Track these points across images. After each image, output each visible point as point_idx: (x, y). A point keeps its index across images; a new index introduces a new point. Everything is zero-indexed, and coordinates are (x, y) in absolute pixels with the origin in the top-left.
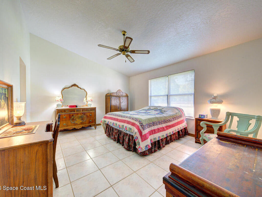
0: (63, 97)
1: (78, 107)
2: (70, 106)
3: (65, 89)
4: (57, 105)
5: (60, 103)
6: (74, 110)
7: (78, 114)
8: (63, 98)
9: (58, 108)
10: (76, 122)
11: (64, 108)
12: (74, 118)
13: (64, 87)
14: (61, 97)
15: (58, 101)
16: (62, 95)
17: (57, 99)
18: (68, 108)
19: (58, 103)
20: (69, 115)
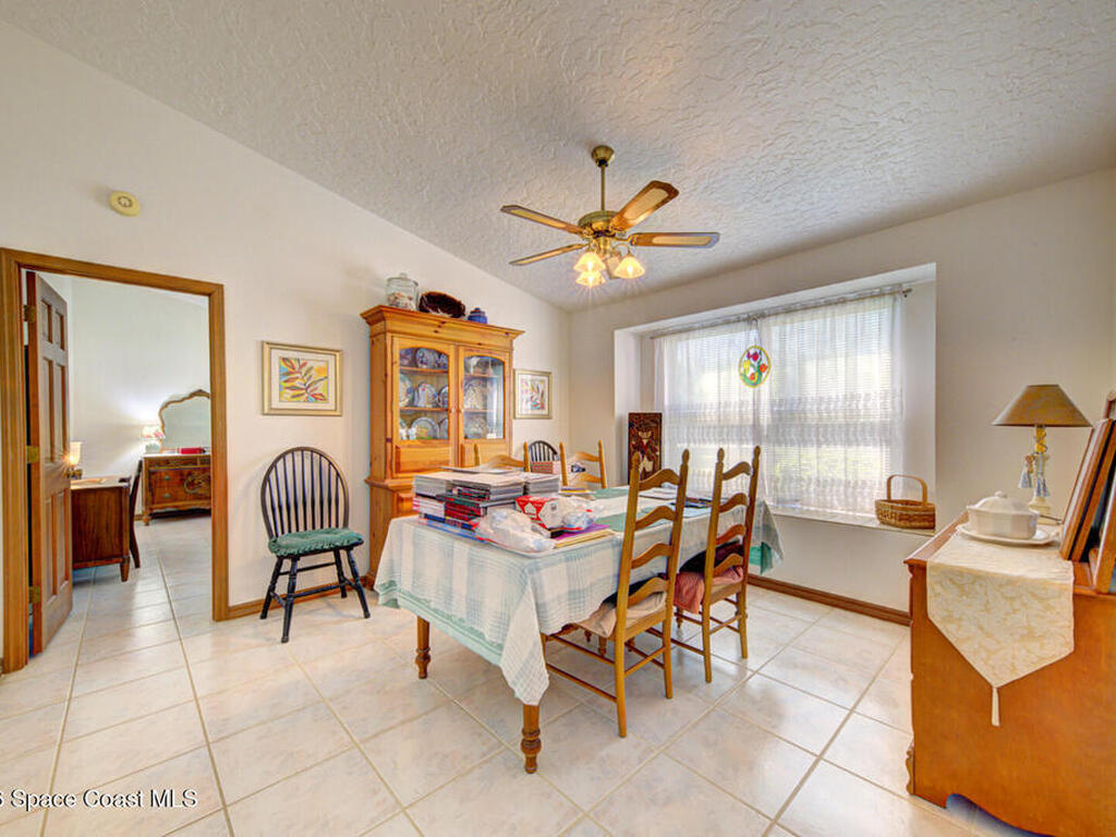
0: (163, 427)
2: (184, 451)
3: (171, 406)
4: (146, 448)
5: (154, 442)
6: (193, 461)
7: (204, 470)
8: (166, 429)
9: (148, 455)
10: (201, 492)
11: (166, 454)
12: (194, 480)
13: (165, 398)
14: (159, 428)
15: (149, 436)
16: (163, 422)
17: (147, 431)
18: (176, 454)
19: (147, 443)
20: (181, 473)
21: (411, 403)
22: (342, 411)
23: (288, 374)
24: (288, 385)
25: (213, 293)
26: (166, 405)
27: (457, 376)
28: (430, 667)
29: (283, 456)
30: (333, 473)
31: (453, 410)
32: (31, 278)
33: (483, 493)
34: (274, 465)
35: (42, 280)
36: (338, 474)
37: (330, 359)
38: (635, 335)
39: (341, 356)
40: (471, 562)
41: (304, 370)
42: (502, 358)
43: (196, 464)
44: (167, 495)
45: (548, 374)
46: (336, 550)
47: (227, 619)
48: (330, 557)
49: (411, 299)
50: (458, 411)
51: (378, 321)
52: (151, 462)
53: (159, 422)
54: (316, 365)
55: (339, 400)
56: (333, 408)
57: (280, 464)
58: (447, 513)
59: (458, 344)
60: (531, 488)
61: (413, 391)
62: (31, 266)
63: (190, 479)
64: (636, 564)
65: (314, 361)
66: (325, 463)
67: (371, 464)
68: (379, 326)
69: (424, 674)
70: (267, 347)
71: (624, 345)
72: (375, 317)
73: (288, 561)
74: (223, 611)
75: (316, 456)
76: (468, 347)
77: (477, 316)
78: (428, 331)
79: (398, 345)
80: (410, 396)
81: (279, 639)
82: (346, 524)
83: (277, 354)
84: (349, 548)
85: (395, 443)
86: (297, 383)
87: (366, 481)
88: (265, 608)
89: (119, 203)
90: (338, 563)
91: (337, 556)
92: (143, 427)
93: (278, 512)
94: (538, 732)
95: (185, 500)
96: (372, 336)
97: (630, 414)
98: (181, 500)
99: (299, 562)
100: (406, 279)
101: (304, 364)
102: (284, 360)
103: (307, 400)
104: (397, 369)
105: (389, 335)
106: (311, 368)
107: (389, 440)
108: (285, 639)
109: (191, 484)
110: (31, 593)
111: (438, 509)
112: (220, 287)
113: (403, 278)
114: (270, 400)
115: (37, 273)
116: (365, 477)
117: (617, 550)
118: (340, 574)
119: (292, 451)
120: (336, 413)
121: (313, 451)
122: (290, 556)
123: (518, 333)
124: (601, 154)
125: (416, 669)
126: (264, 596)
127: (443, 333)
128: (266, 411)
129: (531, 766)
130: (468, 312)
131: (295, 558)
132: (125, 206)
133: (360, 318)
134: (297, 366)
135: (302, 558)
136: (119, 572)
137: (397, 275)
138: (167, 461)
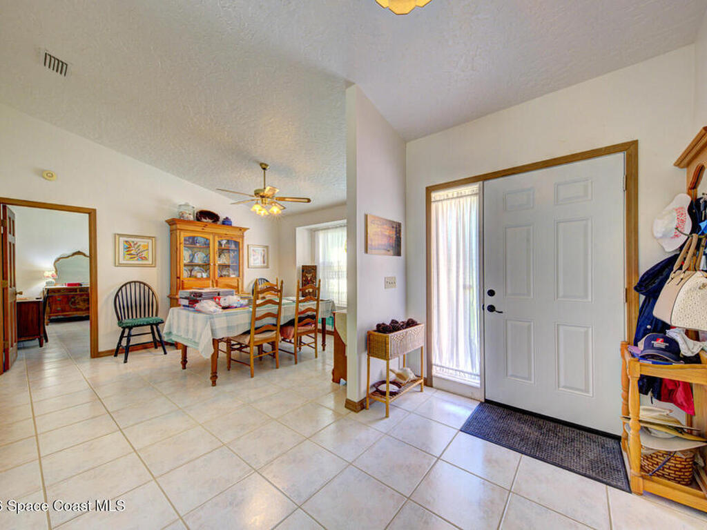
0: (56, 271)
1: (83, 286)
2: (69, 285)
3: (61, 260)
4: (47, 283)
5: (51, 280)
6: (75, 290)
7: (81, 295)
8: (58, 273)
9: (48, 287)
10: (78, 306)
11: (58, 286)
12: (75, 300)
13: (58, 256)
14: (54, 272)
15: (48, 277)
16: (56, 269)
17: (47, 274)
18: (64, 287)
19: (48, 281)
20: (67, 297)
21: (191, 261)
22: (155, 264)
23: (128, 248)
24: (128, 253)
25: (92, 213)
26: (58, 259)
27: (214, 249)
28: (187, 365)
29: (125, 285)
30: (151, 292)
31: (212, 264)
32: (5, 208)
33: (200, 295)
34: (121, 289)
35: (9, 209)
36: (153, 293)
37: (150, 241)
38: (307, 229)
39: (155, 240)
40: (193, 318)
41: (136, 246)
42: (238, 240)
43: (76, 291)
44: (59, 309)
45: (267, 247)
46: (151, 325)
47: (97, 357)
48: (148, 329)
49: (190, 214)
50: (215, 265)
51: (173, 224)
52: (49, 291)
53: (54, 270)
54: (142, 244)
55: (154, 260)
56: (151, 263)
57: (124, 289)
58: (189, 304)
59: (214, 234)
60: (221, 294)
61: (193, 256)
62: (4, 203)
63: (73, 300)
64: (258, 319)
65: (142, 242)
66: (147, 288)
67: (171, 289)
68: (174, 227)
69: (184, 367)
70: (117, 237)
71: (302, 234)
72: (172, 222)
73: (126, 329)
74: (95, 354)
75: (142, 285)
76: (220, 236)
77: (226, 222)
78: (199, 229)
79: (182, 236)
80: (191, 257)
81: (123, 361)
82: (156, 315)
83: (122, 239)
84: (157, 324)
85: (181, 279)
86: (132, 252)
87: (168, 297)
88: (116, 353)
89: (47, 175)
90: (153, 333)
91: (152, 329)
92: (44, 272)
93: (123, 309)
94: (216, 373)
95: (71, 311)
96: (171, 231)
97: (303, 266)
98: (67, 312)
99: (132, 330)
100: (188, 206)
101: (136, 244)
102: (126, 242)
103: (137, 260)
104: (182, 246)
105: (178, 231)
106: (140, 245)
107: (179, 278)
108: (125, 362)
109: (74, 303)
110: (4, 344)
111: (186, 302)
112: (95, 210)
113: (187, 205)
114: (119, 260)
115: (8, 206)
116: (168, 295)
117: (250, 314)
118: (154, 337)
119: (130, 283)
120: (153, 265)
121: (140, 283)
122: (127, 327)
123: (246, 229)
124: (264, 166)
125: (181, 366)
126: (116, 348)
127: (207, 230)
128: (117, 264)
129: (214, 384)
130: (221, 219)
131: (130, 328)
132: (50, 177)
133: (165, 223)
134: (132, 244)
135: (134, 328)
136: (38, 343)
137: (183, 203)
138: (59, 290)
